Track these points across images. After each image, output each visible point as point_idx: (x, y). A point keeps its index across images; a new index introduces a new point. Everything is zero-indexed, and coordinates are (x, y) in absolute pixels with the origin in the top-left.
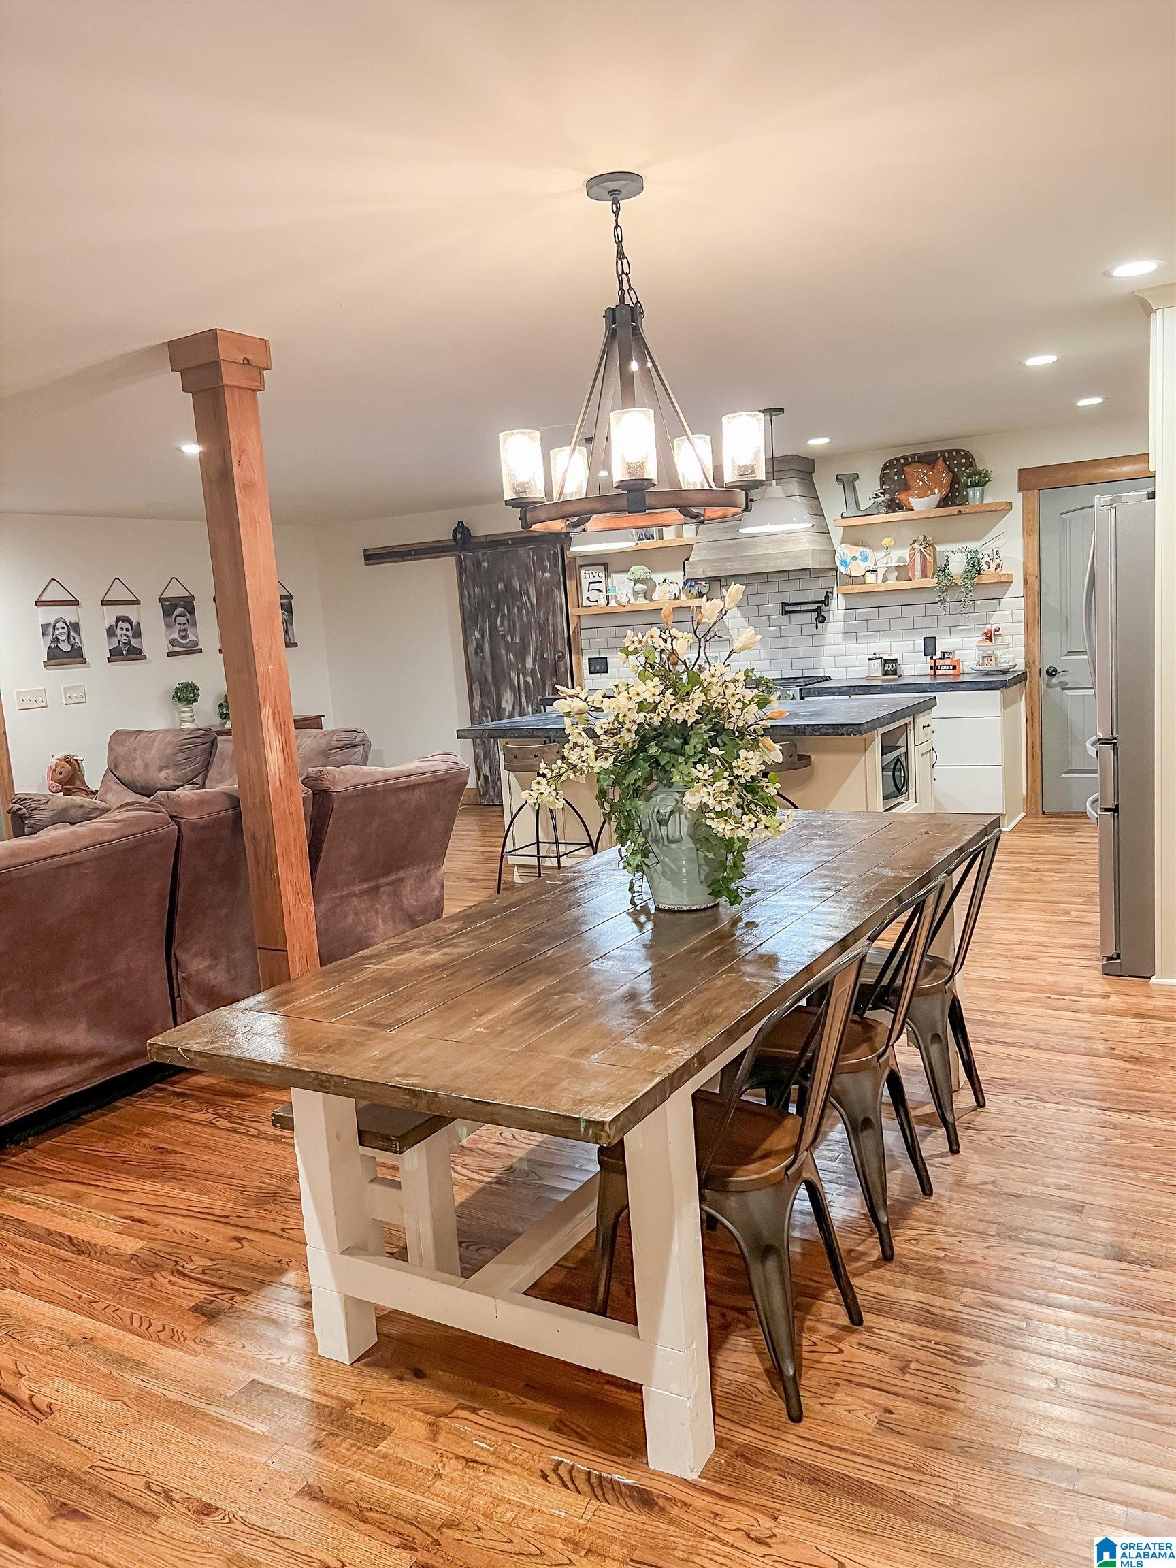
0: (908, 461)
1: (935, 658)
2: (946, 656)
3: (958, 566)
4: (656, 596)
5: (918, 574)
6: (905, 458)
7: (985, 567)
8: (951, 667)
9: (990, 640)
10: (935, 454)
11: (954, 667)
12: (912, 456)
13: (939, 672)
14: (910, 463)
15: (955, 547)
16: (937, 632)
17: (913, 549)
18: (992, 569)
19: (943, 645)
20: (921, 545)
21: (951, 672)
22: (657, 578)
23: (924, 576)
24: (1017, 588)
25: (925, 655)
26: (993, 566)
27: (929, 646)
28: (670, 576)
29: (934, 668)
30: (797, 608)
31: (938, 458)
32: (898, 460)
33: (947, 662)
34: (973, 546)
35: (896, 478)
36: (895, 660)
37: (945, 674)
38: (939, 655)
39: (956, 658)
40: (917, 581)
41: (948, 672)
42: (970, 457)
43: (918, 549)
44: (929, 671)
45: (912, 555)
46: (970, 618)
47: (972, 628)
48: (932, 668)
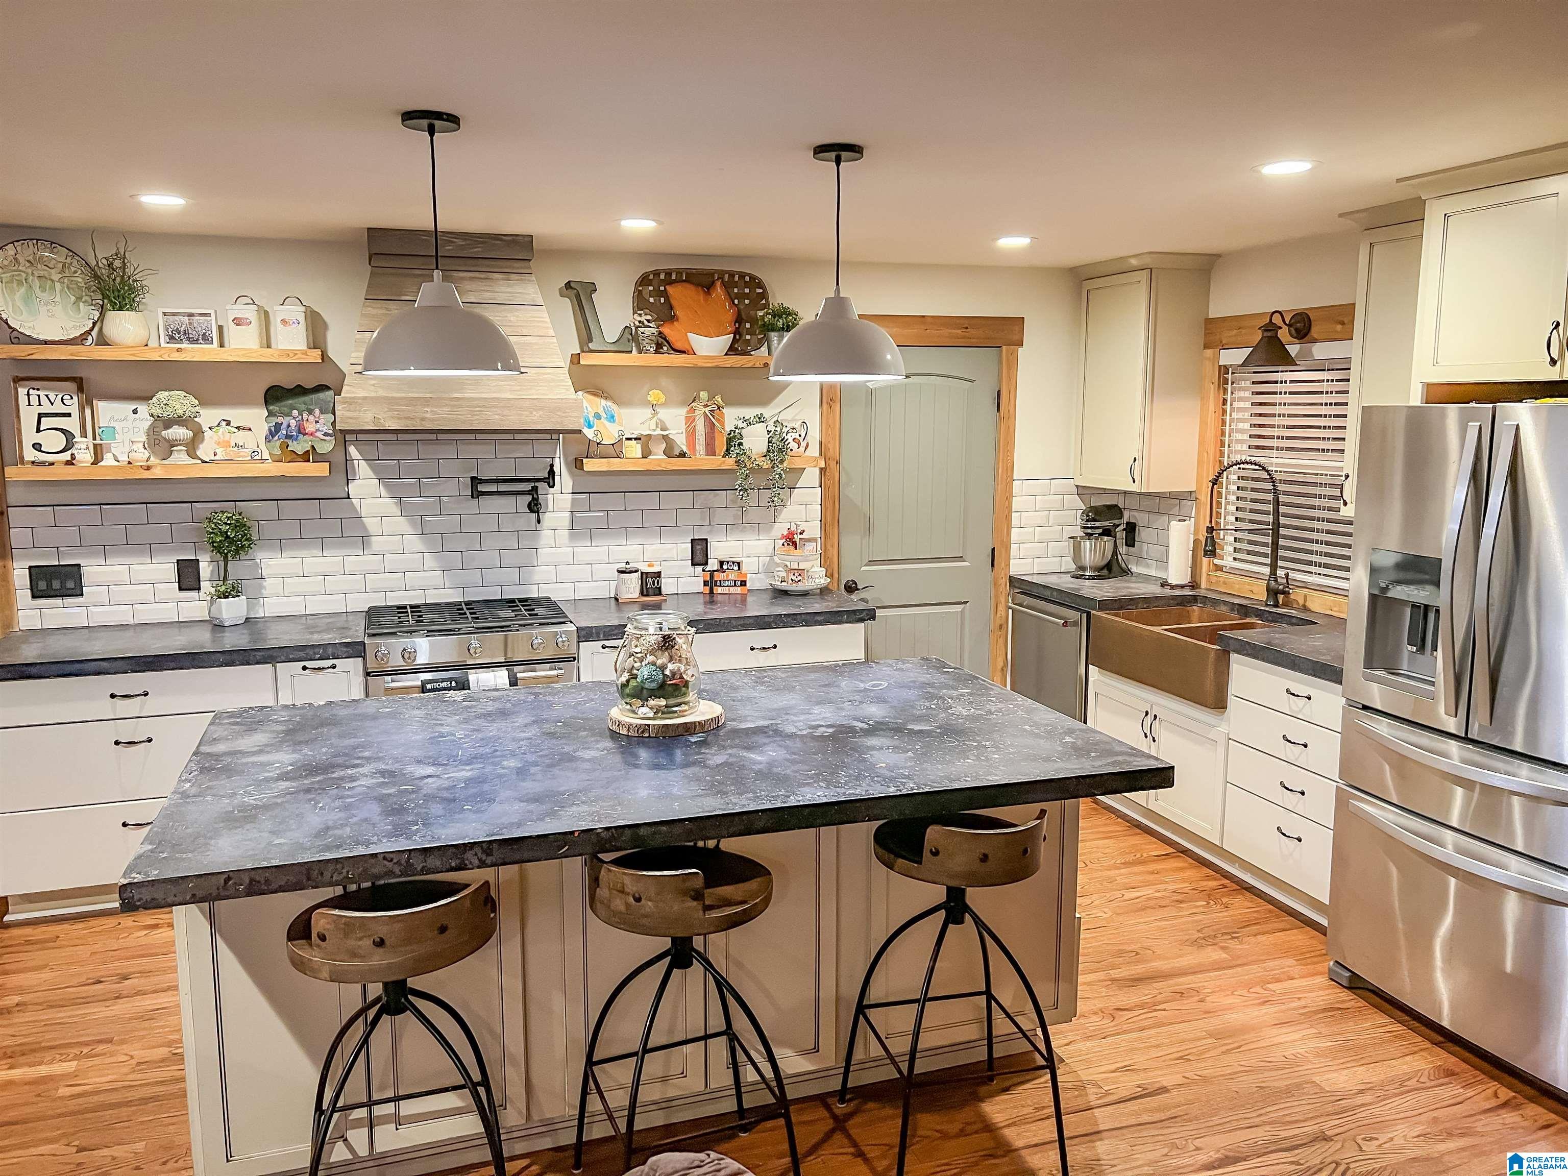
0: (670, 278)
1: (708, 568)
2: (725, 567)
3: (756, 441)
4: (204, 451)
5: (701, 448)
6: (668, 273)
7: (793, 445)
8: (738, 583)
9: (795, 545)
10: (711, 274)
11: (744, 583)
12: (679, 272)
13: (718, 590)
14: (674, 282)
15: (749, 413)
16: (710, 532)
17: (693, 410)
18: (802, 449)
19: (719, 549)
20: (706, 406)
21: (738, 590)
22: (208, 417)
23: (711, 450)
24: (811, 476)
25: (693, 565)
26: (803, 444)
27: (699, 553)
28: (239, 415)
29: (710, 583)
30: (493, 488)
31: (713, 282)
32: (656, 273)
33: (733, 576)
34: (767, 412)
35: (652, 300)
36: (658, 574)
37: (726, 593)
38: (713, 565)
39: (744, 568)
40: (700, 459)
41: (733, 590)
42: (760, 285)
43: (700, 411)
44: (701, 588)
45: (690, 421)
46: (754, 514)
47: (760, 527)
48: (706, 583)
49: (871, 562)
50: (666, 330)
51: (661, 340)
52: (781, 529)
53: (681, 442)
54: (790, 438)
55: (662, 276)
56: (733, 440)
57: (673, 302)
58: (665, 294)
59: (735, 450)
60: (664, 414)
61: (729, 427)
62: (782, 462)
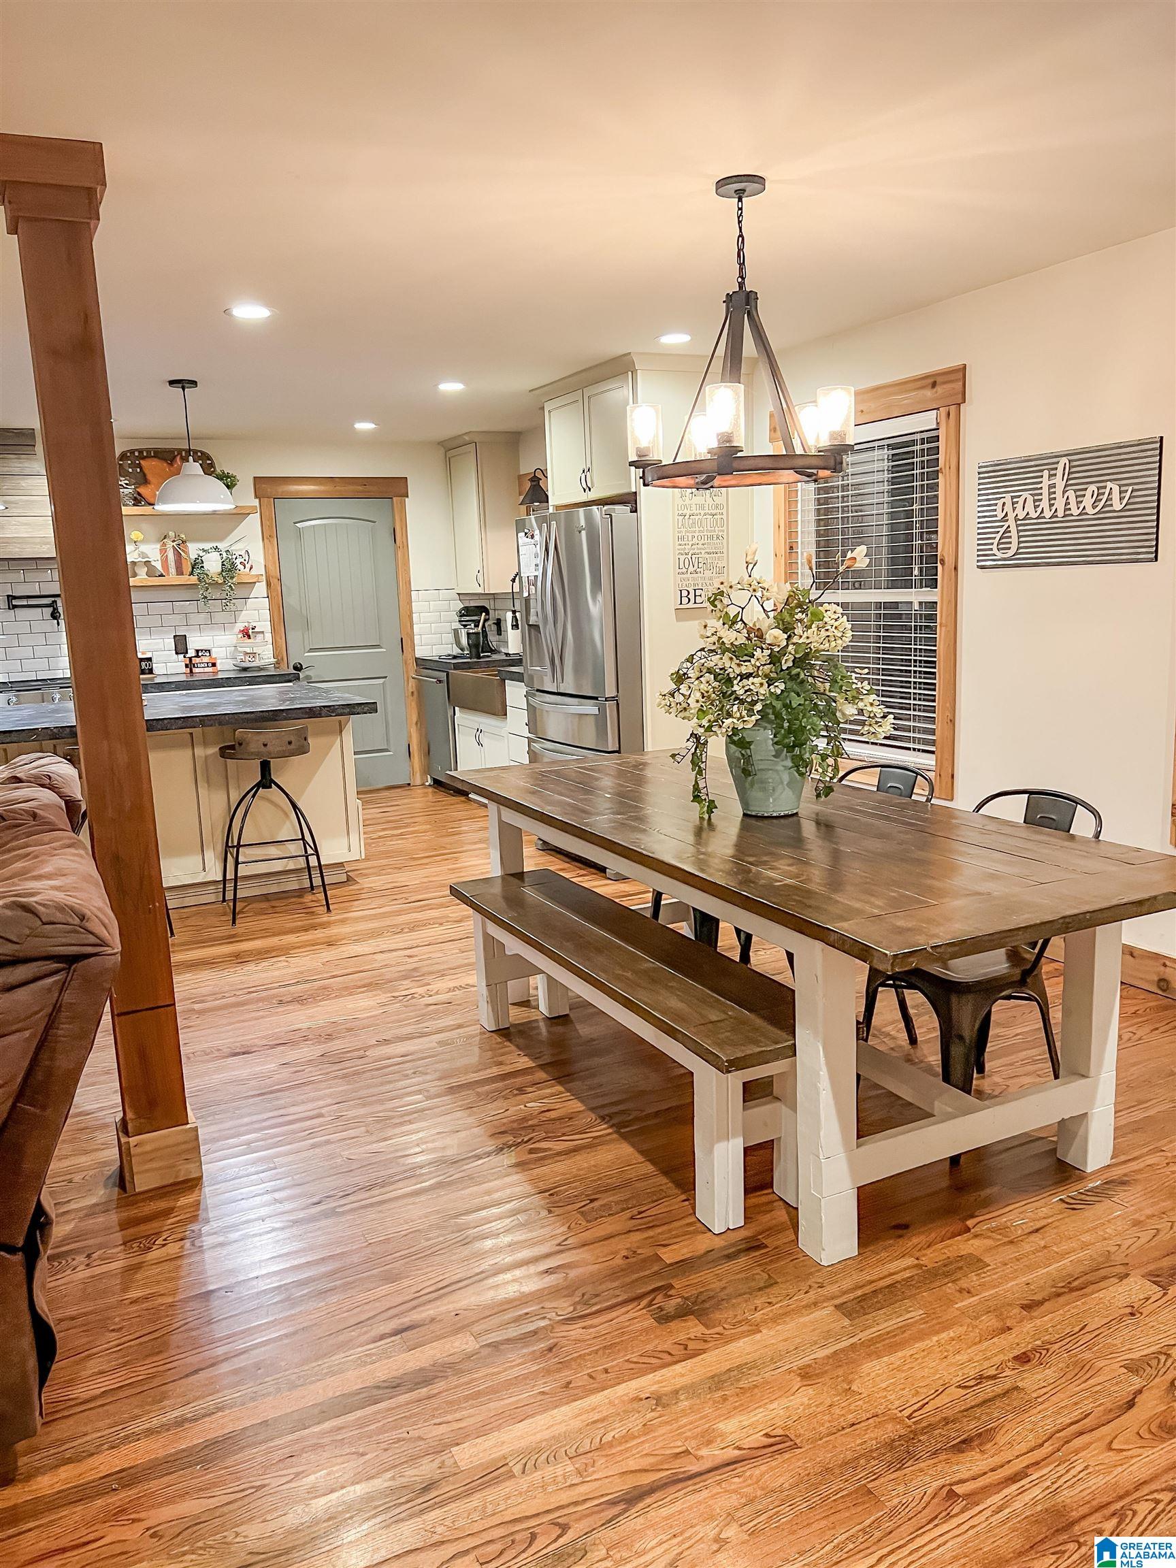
0: (143, 454)
1: (188, 656)
2: (200, 654)
3: (213, 565)
5: (173, 570)
6: (141, 452)
7: (241, 567)
8: (210, 665)
9: (249, 637)
10: (171, 451)
11: (214, 665)
12: (148, 451)
13: (196, 670)
14: (146, 457)
15: (207, 546)
16: (188, 630)
17: (164, 545)
18: (247, 569)
19: (194, 643)
20: (174, 541)
21: (210, 669)
23: (180, 572)
24: (261, 589)
25: (177, 653)
26: (248, 566)
27: (181, 645)
29: (190, 665)
30: (24, 603)
31: (175, 457)
32: (132, 452)
33: (206, 660)
34: (222, 546)
35: (130, 470)
36: (150, 659)
37: (202, 672)
38: (191, 653)
39: (214, 655)
40: (172, 578)
41: (207, 670)
42: (209, 458)
43: (170, 544)
44: (184, 670)
45: (163, 551)
46: (219, 617)
47: (224, 626)
48: (187, 666)
49: (311, 650)
50: (141, 490)
51: (139, 497)
52: (240, 626)
53: (158, 565)
54: (238, 561)
55: (137, 454)
56: (197, 564)
57: (146, 471)
58: (140, 466)
59: (197, 571)
60: (144, 548)
61: (193, 556)
62: (232, 578)
